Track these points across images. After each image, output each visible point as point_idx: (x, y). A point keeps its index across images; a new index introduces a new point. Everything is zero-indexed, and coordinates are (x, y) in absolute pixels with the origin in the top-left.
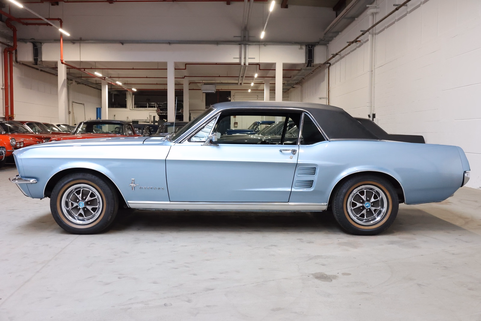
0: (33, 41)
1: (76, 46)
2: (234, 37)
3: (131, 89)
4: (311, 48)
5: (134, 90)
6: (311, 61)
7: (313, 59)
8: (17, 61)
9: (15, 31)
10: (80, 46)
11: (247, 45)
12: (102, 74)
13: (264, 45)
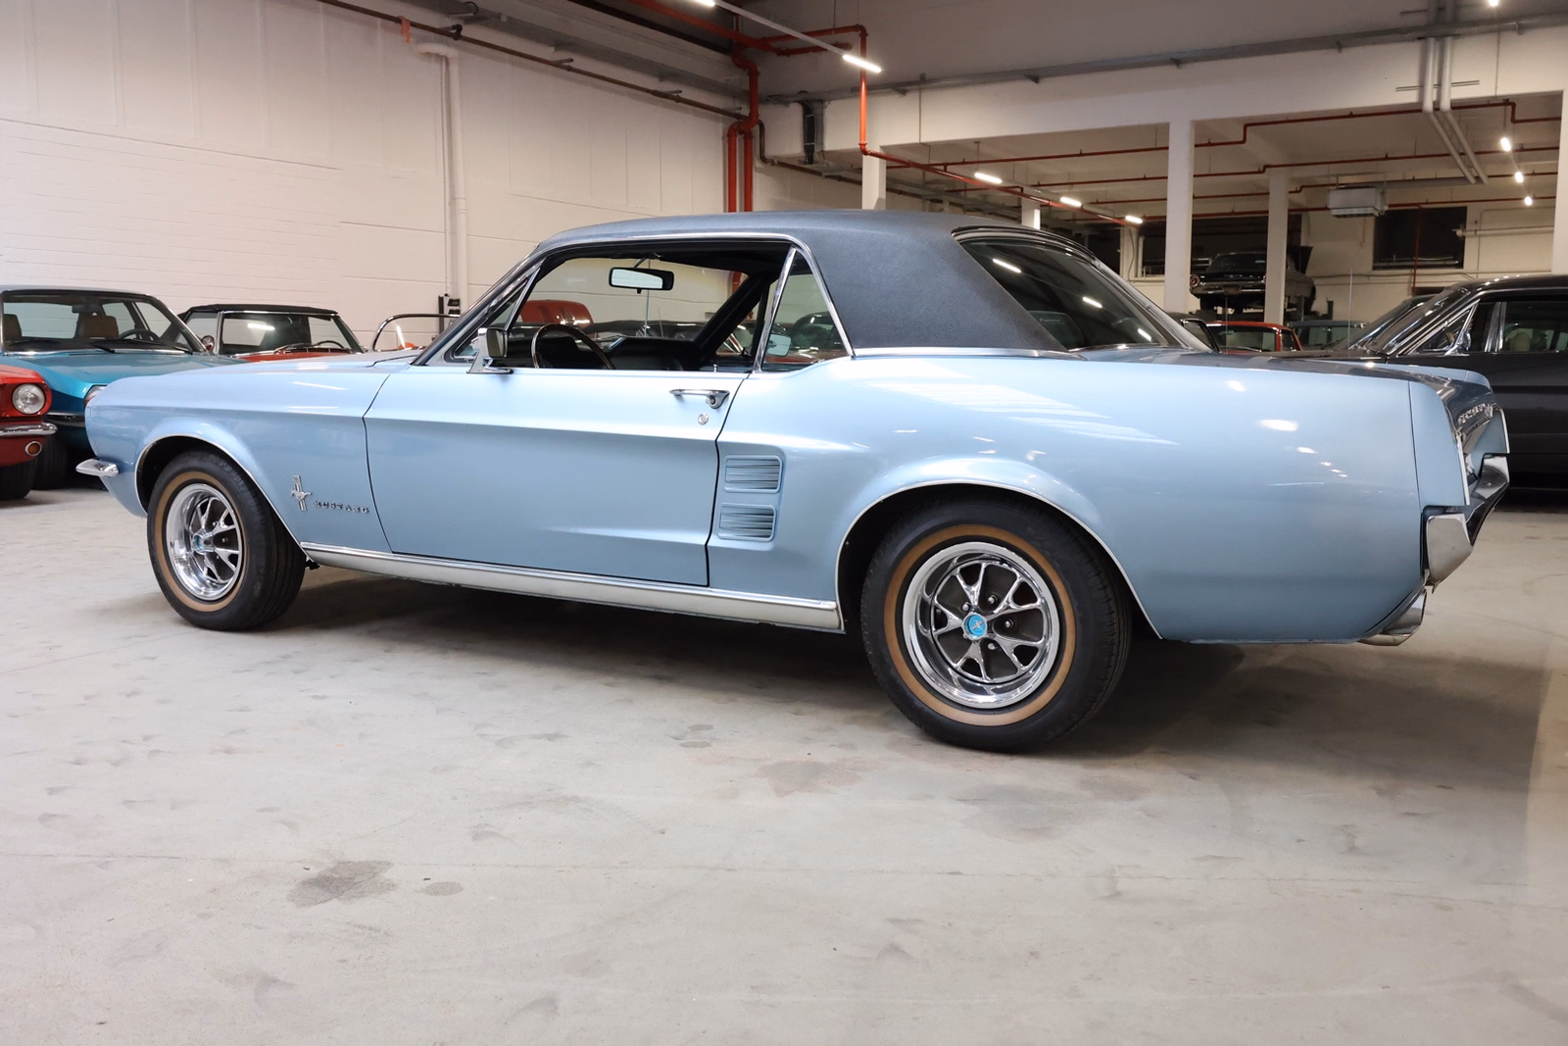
0: (800, 98)
1: (911, 99)
2: (1403, 13)
3: (1124, 218)
5: (1134, 220)
8: (764, 155)
9: (753, 75)
10: (920, 99)
11: (1449, 40)
12: (1004, 179)
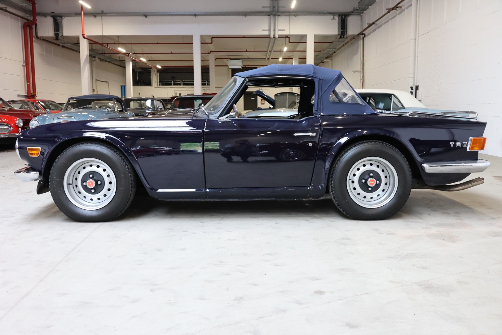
2: (263, 7)
3: (156, 66)
4: (345, 18)
5: (159, 67)
6: (345, 32)
7: (346, 30)
8: (37, 36)
9: (34, 4)
10: (102, 20)
12: (126, 50)
13: (295, 15)
